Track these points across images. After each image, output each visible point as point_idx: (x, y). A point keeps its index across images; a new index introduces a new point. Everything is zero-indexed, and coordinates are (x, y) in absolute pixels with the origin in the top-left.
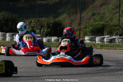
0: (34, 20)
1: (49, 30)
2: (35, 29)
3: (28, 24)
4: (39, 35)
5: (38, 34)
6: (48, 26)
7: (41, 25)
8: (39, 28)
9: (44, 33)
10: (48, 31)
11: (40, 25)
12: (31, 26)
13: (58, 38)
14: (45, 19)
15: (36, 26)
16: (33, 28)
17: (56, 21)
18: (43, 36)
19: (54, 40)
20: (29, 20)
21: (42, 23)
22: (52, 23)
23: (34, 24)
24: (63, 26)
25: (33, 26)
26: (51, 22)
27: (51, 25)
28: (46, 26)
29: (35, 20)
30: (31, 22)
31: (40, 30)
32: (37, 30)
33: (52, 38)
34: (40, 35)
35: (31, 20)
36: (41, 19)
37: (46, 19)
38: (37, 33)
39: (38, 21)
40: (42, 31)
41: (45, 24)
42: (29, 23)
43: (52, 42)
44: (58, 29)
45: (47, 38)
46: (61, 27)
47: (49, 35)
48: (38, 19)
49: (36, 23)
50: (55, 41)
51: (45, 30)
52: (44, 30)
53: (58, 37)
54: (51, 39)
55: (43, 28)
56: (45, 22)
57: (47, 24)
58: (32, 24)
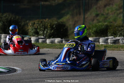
0: (37, 22)
1: (53, 31)
2: (38, 30)
3: (31, 26)
4: (42, 37)
5: (42, 35)
6: (52, 28)
7: (45, 26)
8: (42, 30)
9: (47, 35)
10: (51, 32)
11: (43, 27)
12: (34, 27)
13: (61, 40)
14: (48, 20)
15: (39, 27)
16: (36, 29)
17: (59, 22)
18: (46, 37)
19: (57, 41)
20: (32, 21)
21: (45, 24)
22: (56, 24)
23: (37, 25)
24: (66, 27)
25: (36, 27)
26: (54, 23)
27: (54, 26)
28: (49, 28)
29: (39, 21)
30: (34, 23)
31: (44, 31)
32: (40, 32)
33: (55, 39)
34: (44, 36)
35: (34, 21)
36: (44, 20)
37: (50, 20)
38: (40, 35)
39: (42, 22)
40: (45, 32)
41: (48, 25)
42: (32, 24)
43: (55, 43)
44: (62, 30)
45: (50, 40)
46: (64, 28)
47: (52, 37)
48: (42, 20)
49: (40, 25)
50: (59, 42)
51: (49, 31)
52: (47, 32)
53: (62, 38)
54: (55, 41)
55: (46, 30)
56: (49, 23)
57: (50, 25)
58: (35, 25)
